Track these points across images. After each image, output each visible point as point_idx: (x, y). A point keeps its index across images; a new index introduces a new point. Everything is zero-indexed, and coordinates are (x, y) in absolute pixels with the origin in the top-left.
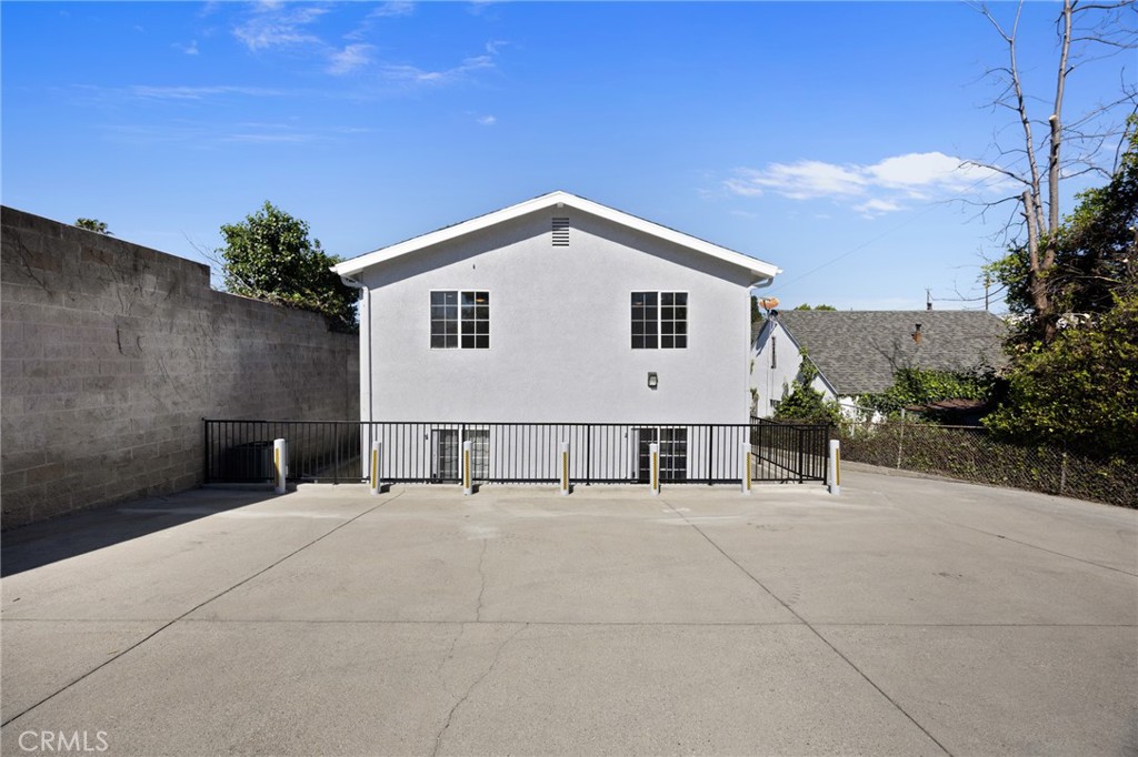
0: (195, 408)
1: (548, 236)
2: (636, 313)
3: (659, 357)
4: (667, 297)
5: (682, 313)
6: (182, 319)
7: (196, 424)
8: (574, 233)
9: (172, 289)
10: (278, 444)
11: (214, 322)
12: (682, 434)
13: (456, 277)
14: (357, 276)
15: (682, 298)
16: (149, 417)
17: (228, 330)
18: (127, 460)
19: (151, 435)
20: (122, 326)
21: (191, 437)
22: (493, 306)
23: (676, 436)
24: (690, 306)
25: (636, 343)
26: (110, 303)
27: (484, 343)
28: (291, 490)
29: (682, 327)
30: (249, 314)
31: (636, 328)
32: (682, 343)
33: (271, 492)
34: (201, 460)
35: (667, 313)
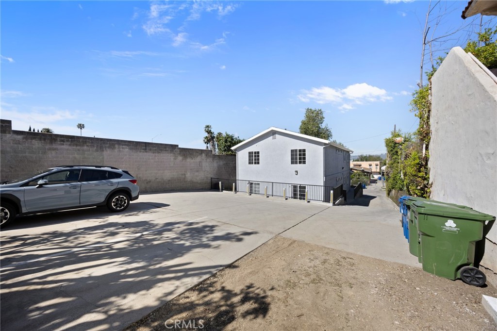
0: (210, 176)
1: (272, 137)
2: (292, 155)
3: (298, 167)
4: (300, 151)
5: (304, 155)
6: (208, 160)
7: (210, 178)
8: (277, 136)
9: (206, 155)
10: (220, 183)
11: (213, 160)
12: (304, 188)
13: (253, 148)
14: (236, 150)
15: (304, 150)
16: (203, 176)
17: (215, 161)
18: (200, 183)
19: (203, 180)
20: (200, 162)
21: (209, 181)
22: (260, 154)
23: (303, 188)
24: (306, 153)
25: (292, 163)
26: (198, 159)
27: (258, 163)
28: (222, 191)
29: (304, 158)
30: (219, 158)
31: (292, 159)
32: (304, 162)
33: (219, 191)
34: (210, 185)
35: (300, 155)
